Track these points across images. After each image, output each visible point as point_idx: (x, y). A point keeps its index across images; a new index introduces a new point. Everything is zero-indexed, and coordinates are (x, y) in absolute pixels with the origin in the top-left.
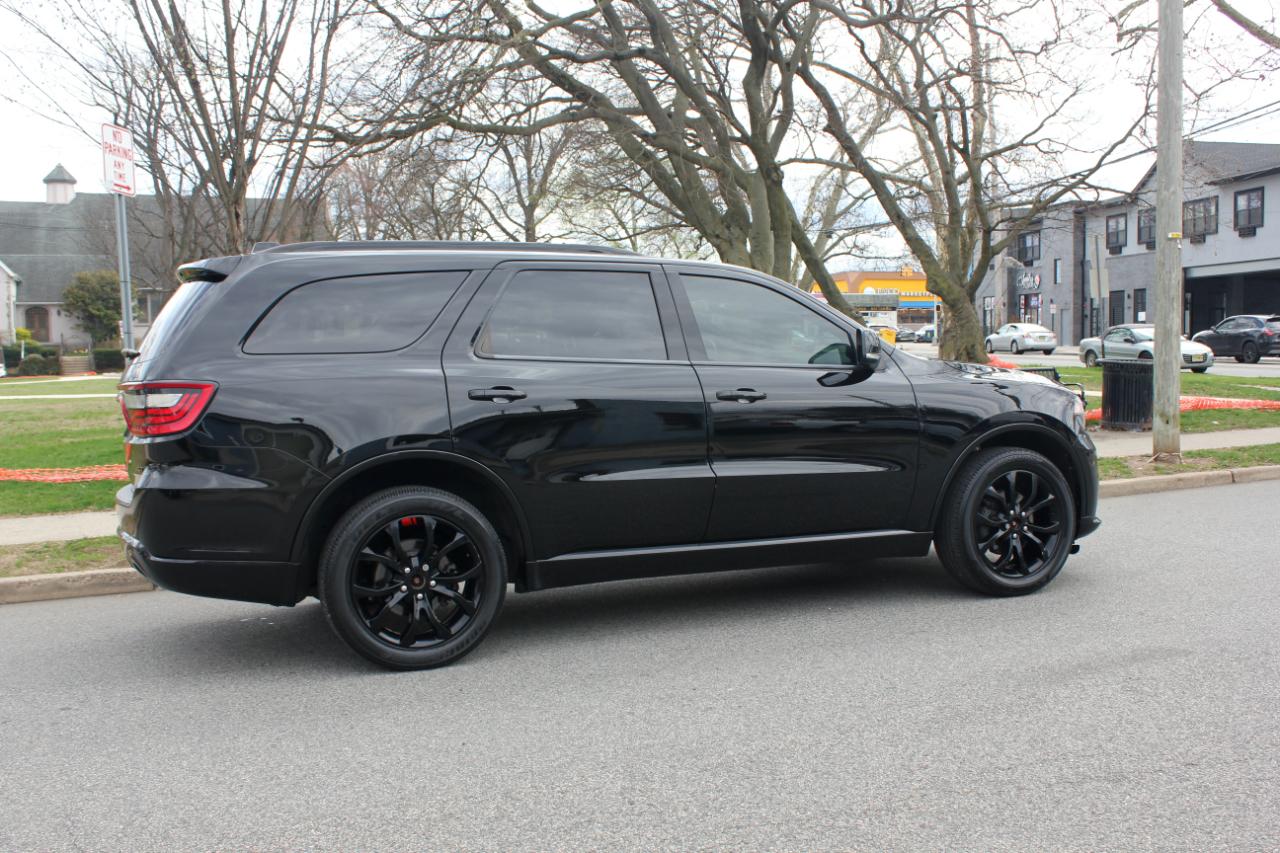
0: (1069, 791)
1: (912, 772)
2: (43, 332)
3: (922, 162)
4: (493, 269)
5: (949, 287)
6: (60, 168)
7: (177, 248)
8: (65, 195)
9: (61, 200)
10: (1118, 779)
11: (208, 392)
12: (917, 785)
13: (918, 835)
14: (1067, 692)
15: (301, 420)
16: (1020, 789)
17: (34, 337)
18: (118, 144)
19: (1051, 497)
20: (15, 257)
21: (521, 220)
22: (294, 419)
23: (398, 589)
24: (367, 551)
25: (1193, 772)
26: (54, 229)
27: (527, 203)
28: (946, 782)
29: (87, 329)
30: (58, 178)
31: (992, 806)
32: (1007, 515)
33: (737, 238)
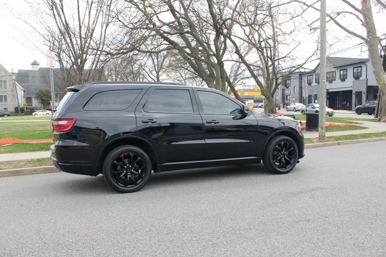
0: (296, 224)
1: (256, 219)
2: (30, 104)
3: (260, 61)
4: (148, 89)
5: (267, 94)
6: (35, 61)
7: (66, 82)
8: (36, 68)
9: (35, 69)
10: (308, 221)
11: (75, 121)
12: (257, 223)
13: (257, 235)
14: (296, 199)
15: (98, 128)
16: (283, 223)
17: (28, 105)
18: (51, 55)
19: (292, 148)
20: (23, 84)
21: (156, 75)
22: (96, 128)
23: (123, 172)
24: (115, 162)
25: (327, 219)
26: (33, 77)
27: (157, 71)
28: (265, 222)
29: (42, 103)
30: (35, 64)
31: (276, 228)
32: (281, 153)
33: (212, 81)
